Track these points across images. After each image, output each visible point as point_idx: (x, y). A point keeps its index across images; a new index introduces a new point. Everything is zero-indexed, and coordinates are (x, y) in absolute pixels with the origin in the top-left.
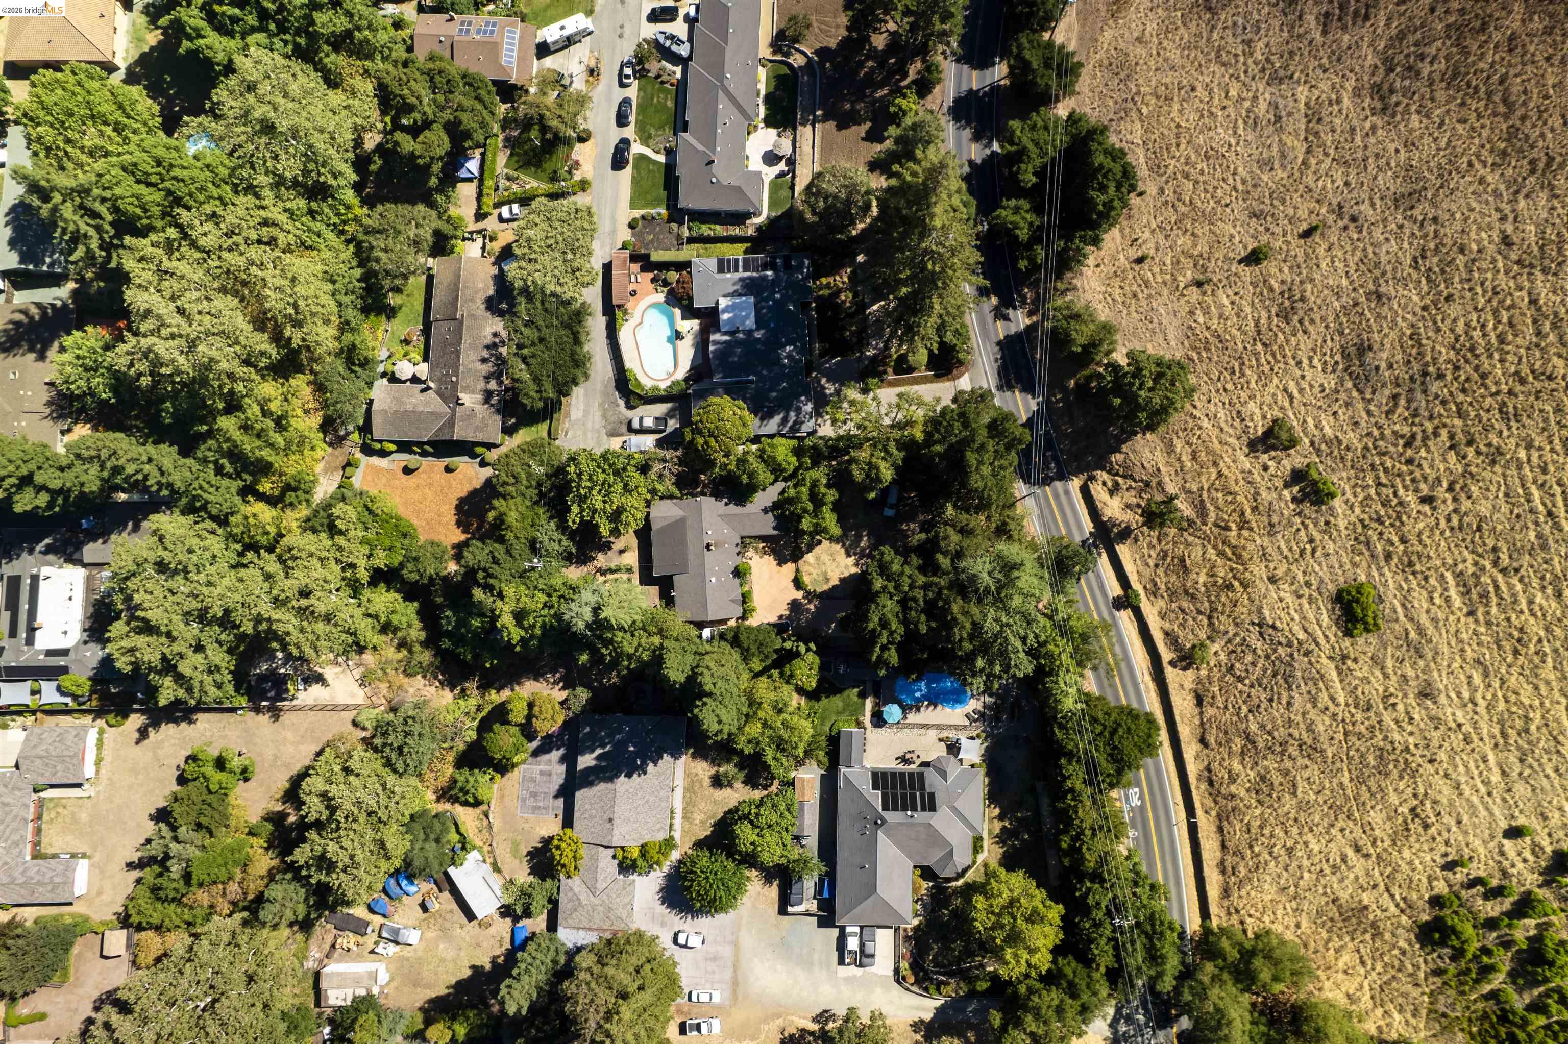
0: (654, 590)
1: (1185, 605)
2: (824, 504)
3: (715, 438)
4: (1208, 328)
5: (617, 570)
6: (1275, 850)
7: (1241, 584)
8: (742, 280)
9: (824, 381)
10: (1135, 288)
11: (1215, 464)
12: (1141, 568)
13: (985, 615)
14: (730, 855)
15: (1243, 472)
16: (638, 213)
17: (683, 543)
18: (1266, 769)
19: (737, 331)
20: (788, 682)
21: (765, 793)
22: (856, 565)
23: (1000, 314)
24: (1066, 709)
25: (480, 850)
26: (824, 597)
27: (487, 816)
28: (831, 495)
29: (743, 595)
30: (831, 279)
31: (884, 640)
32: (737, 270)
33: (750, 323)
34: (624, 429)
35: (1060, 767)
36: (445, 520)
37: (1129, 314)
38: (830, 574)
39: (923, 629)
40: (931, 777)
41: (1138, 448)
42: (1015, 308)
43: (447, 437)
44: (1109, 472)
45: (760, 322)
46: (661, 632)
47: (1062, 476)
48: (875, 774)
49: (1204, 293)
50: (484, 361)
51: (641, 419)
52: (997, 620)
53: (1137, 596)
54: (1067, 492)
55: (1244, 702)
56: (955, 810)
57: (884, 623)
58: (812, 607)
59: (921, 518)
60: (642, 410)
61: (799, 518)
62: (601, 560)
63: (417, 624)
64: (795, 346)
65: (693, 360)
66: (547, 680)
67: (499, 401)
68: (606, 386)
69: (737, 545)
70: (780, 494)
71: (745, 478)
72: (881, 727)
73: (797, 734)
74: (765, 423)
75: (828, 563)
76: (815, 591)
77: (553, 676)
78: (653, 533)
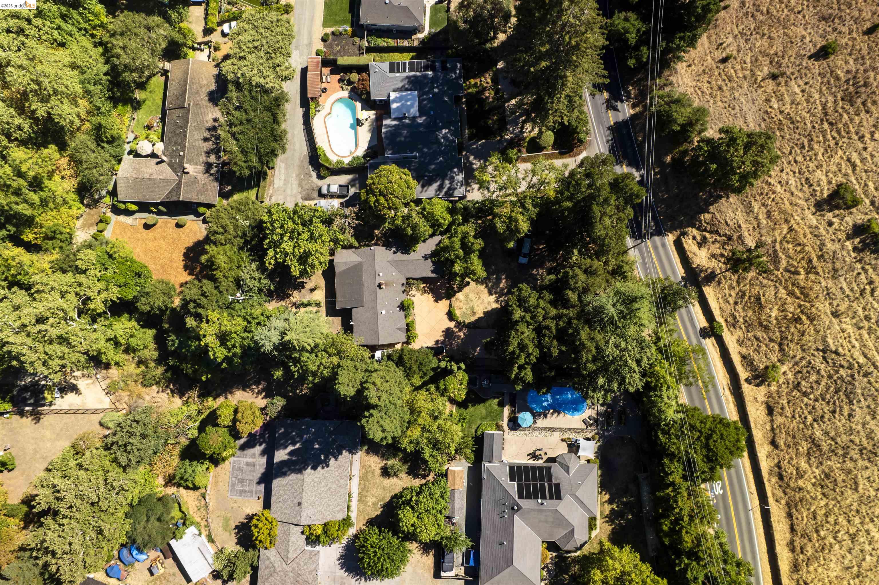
0: (338, 321)
1: (759, 334)
2: (473, 252)
3: (385, 196)
4: (781, 112)
5: (308, 304)
6: (839, 535)
7: (808, 317)
8: (408, 77)
9: (472, 158)
10: (720, 82)
11: (787, 221)
12: (723, 305)
13: (607, 342)
14: (395, 533)
15: (811, 227)
16: (329, 30)
17: (360, 283)
18: (830, 468)
19: (405, 117)
20: (442, 395)
21: (424, 481)
22: (497, 301)
23: (610, 106)
24: (669, 418)
25: (198, 525)
26: (473, 326)
27: (204, 497)
28: (478, 244)
29: (407, 325)
30: (478, 81)
31: (522, 361)
32: (404, 71)
33: (414, 111)
34: (316, 195)
35: (663, 465)
36: (175, 265)
37: (715, 103)
38: (476, 309)
39: (555, 352)
40: (556, 469)
41: (723, 209)
42: (622, 101)
43: (175, 199)
44: (698, 229)
45: (422, 111)
46: (339, 353)
47: (659, 232)
48: (512, 468)
49: (779, 84)
50: (206, 140)
51: (329, 186)
52: (617, 346)
53: (722, 326)
54: (664, 245)
55: (810, 413)
56: (576, 498)
57: (522, 347)
58: (462, 334)
59: (548, 265)
60: (329, 180)
61: (453, 263)
62: (296, 296)
63: (152, 346)
64: (450, 129)
65: (370, 142)
66: (252, 391)
67: (217, 171)
68: (302, 162)
69: (403, 285)
70: (437, 245)
71: (409, 231)
72: (516, 430)
73: (449, 436)
74: (425, 188)
75: (475, 300)
76: (464, 322)
77: (258, 387)
78: (336, 275)
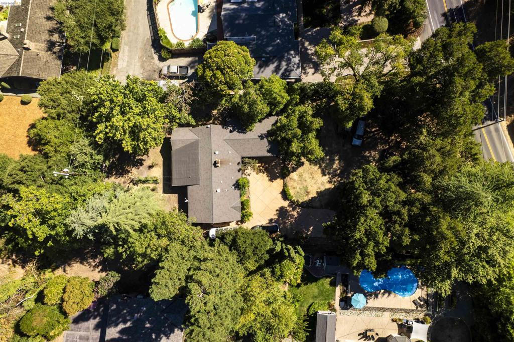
0: (174, 198)
2: (311, 131)
5: (146, 181)
17: (196, 161)
20: (278, 280)
22: (330, 182)
26: (306, 206)
28: (318, 123)
29: (242, 203)
34: (156, 76)
36: (19, 140)
38: (310, 189)
43: (15, 74)
50: (49, 18)
51: (169, 67)
58: (295, 213)
59: (380, 147)
60: (170, 62)
61: (289, 142)
62: (135, 173)
64: (287, 14)
65: (210, 27)
66: (89, 264)
67: (61, 50)
68: (145, 45)
69: (239, 163)
70: (273, 125)
71: (246, 108)
72: (348, 309)
73: (284, 321)
74: (262, 69)
75: (309, 180)
76: (298, 201)
77: (94, 261)
78: (173, 152)
